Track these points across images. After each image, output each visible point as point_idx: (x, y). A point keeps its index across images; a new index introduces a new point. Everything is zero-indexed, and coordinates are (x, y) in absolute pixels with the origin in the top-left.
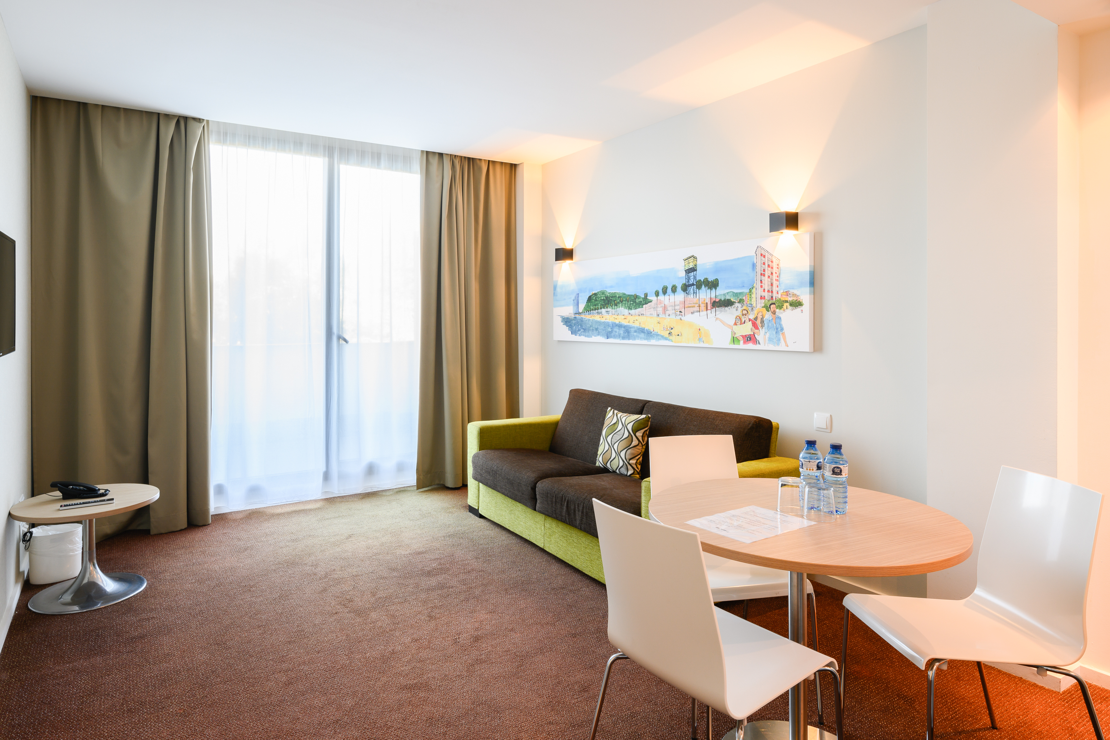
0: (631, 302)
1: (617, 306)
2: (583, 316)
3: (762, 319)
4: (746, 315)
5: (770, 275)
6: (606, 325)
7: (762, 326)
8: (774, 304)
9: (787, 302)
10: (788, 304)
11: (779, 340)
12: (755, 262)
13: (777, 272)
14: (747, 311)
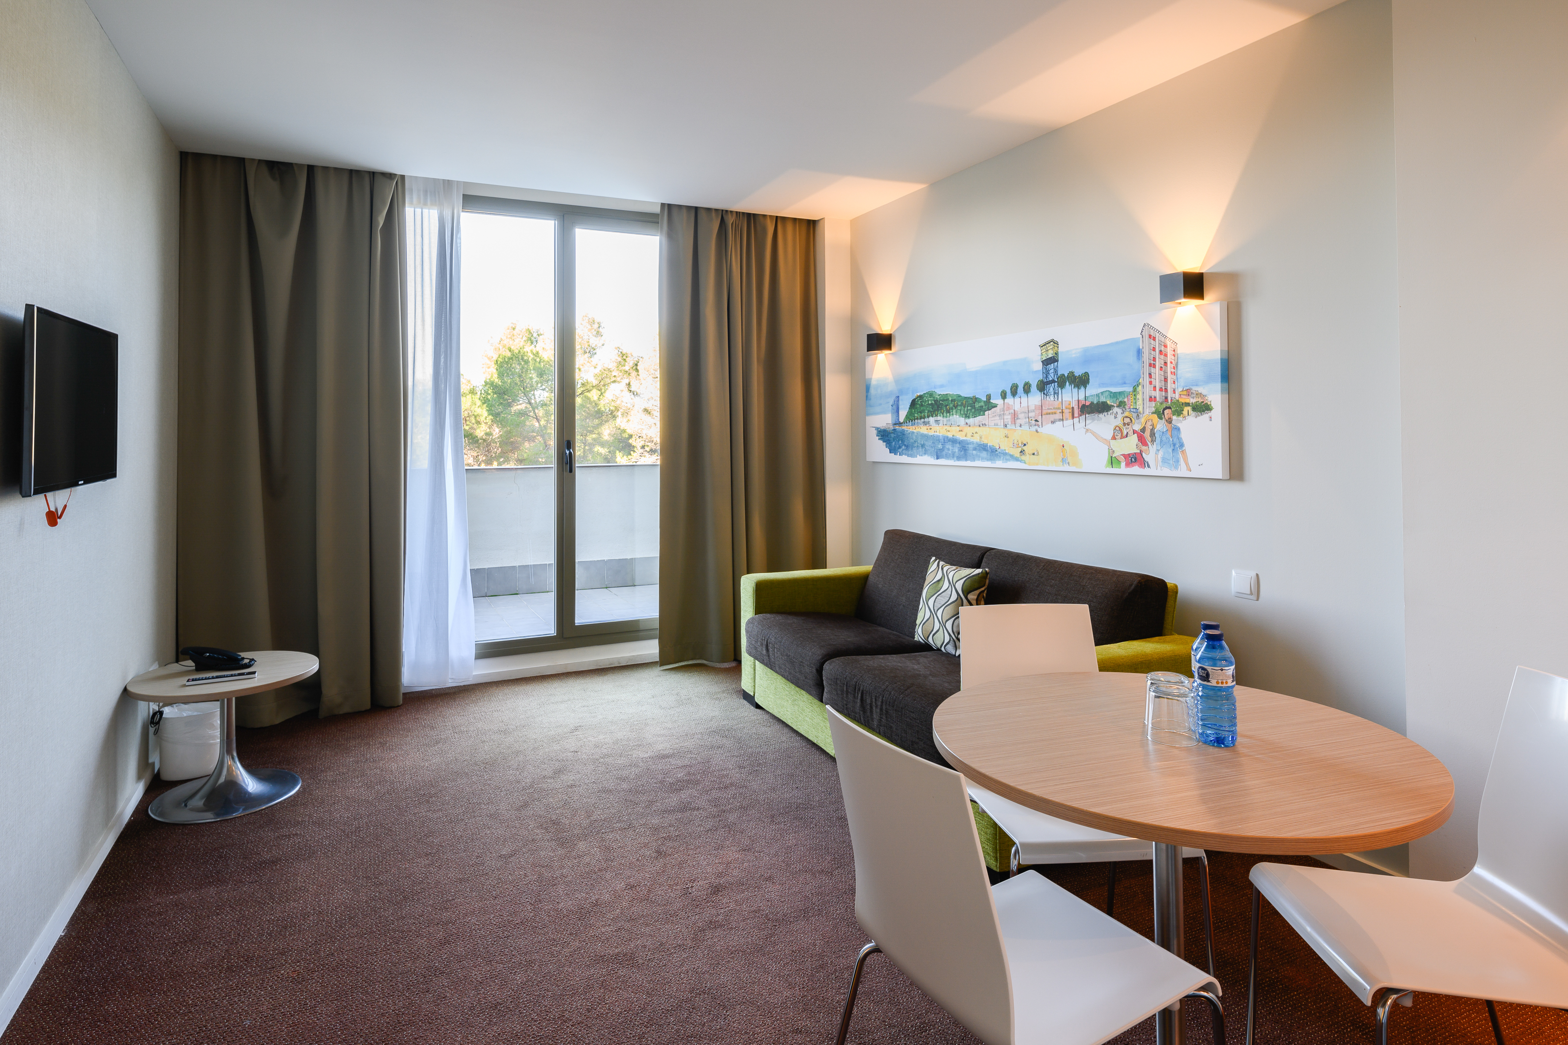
0: (969, 408)
1: (949, 412)
2: (904, 428)
3: (1152, 430)
4: (1128, 425)
5: (1163, 366)
6: (935, 439)
7: (1153, 441)
8: (1169, 408)
9: (1188, 404)
10: (1189, 408)
11: (1178, 461)
12: (1141, 347)
13: (1173, 361)
14: (1131, 419)
